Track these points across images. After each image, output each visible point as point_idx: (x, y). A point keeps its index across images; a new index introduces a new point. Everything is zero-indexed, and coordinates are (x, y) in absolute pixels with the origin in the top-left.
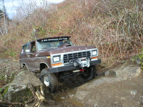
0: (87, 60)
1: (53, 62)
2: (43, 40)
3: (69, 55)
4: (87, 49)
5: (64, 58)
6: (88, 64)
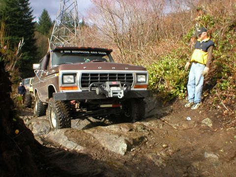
0: (120, 86)
1: (63, 83)
2: (64, 51)
3: (92, 75)
4: (127, 70)
5: (82, 78)
6: (121, 93)
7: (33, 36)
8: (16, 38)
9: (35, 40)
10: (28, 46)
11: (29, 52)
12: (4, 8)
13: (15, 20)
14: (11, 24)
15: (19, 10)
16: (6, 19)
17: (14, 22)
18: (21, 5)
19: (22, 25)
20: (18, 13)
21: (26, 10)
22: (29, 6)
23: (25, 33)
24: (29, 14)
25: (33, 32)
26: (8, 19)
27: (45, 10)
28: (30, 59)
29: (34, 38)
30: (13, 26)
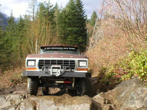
0: (60, 68)
1: (28, 66)
3: (46, 61)
6: (58, 73)
7: (85, 27)
8: (75, 29)
9: (86, 30)
10: (82, 34)
11: (82, 37)
12: (68, 11)
13: (75, 18)
14: (72, 20)
15: (77, 11)
16: (69, 17)
17: (74, 19)
18: (78, 9)
19: (78, 21)
20: (76, 13)
21: (81, 11)
22: (83, 9)
23: (80, 25)
24: (83, 14)
25: (85, 25)
26: (70, 17)
27: (94, 11)
28: (83, 41)
29: (86, 28)
30: (73, 21)
